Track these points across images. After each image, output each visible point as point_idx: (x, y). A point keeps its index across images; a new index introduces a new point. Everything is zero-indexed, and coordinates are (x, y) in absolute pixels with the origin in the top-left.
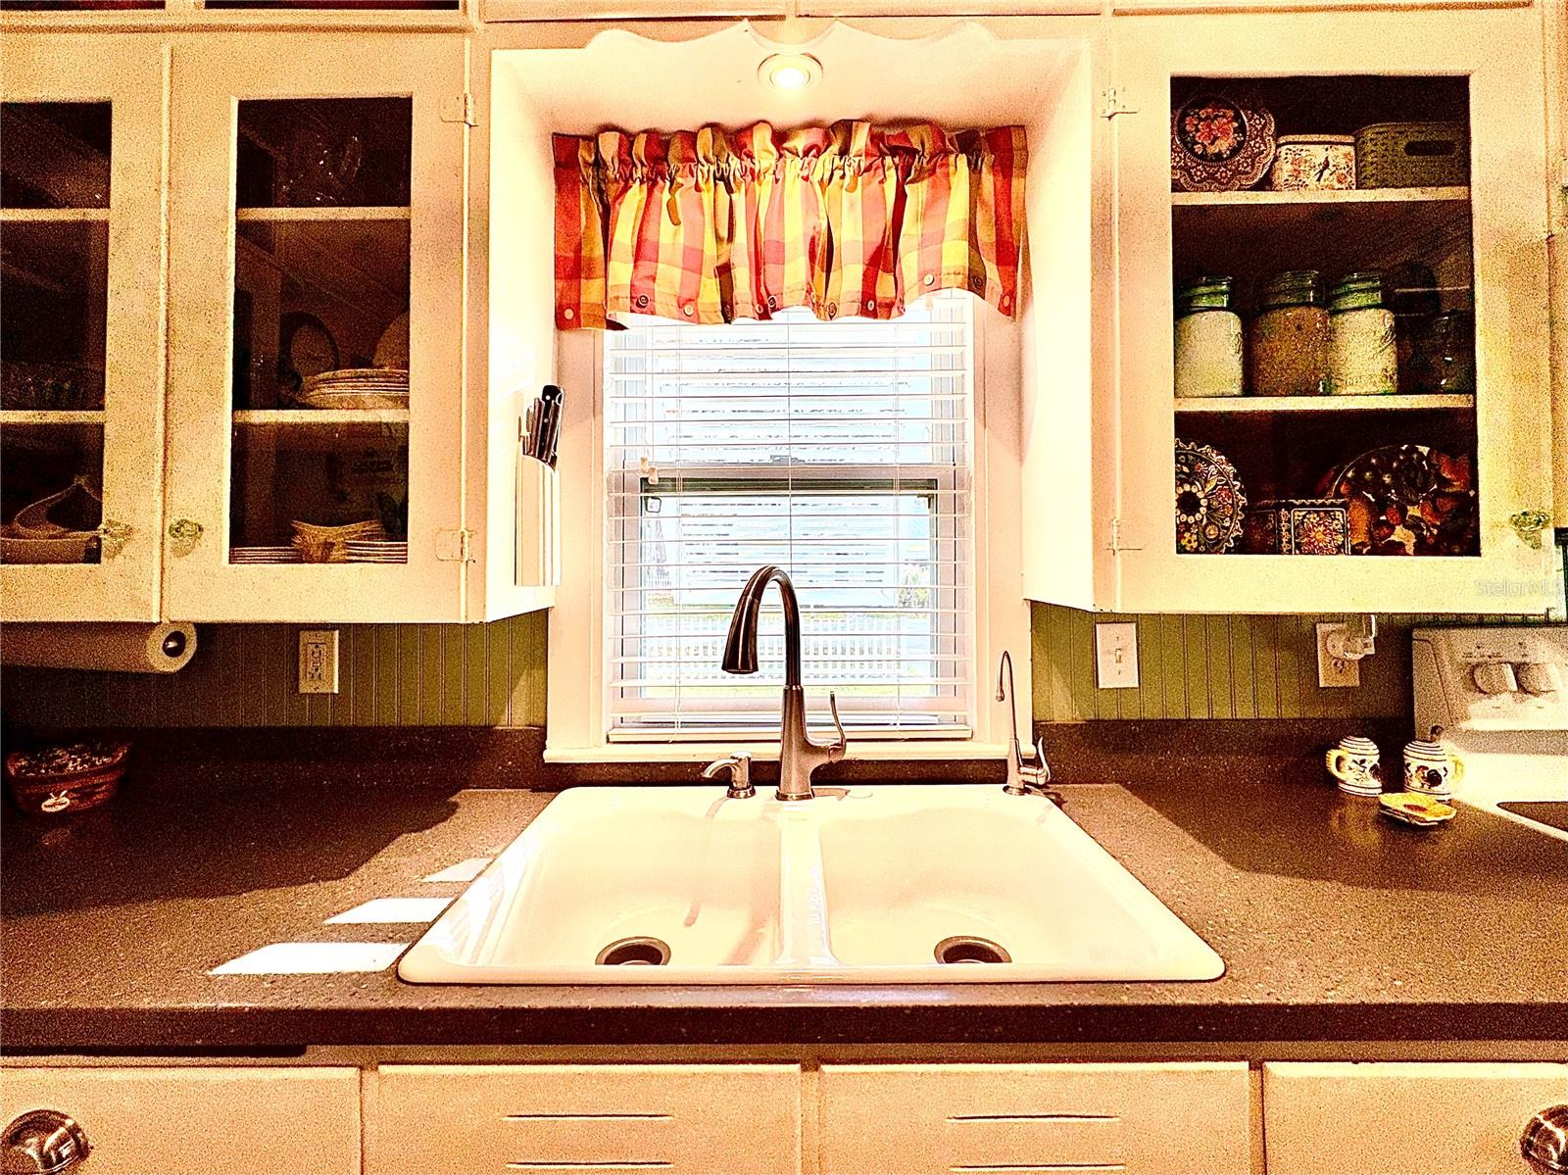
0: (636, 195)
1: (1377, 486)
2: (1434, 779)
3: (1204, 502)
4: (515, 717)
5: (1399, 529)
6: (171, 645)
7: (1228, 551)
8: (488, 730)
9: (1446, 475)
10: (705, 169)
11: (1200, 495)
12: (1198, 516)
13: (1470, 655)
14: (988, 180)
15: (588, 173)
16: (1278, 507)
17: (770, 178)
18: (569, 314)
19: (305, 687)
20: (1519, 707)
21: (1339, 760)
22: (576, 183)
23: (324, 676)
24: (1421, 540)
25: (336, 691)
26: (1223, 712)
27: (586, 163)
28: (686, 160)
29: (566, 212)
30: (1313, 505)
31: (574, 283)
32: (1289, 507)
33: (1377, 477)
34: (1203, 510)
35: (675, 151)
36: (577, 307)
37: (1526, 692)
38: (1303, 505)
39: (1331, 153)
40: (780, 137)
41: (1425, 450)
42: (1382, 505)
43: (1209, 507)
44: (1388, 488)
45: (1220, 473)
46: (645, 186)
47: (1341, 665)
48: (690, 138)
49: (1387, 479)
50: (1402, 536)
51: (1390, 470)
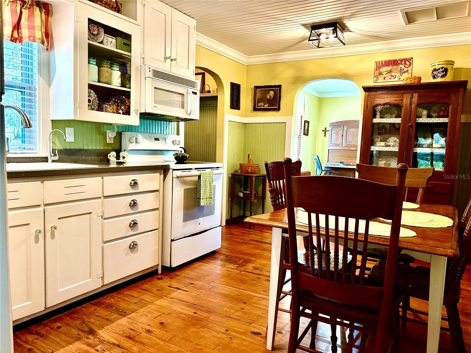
1: (117, 102)
2: (124, 158)
3: (92, 101)
5: (120, 110)
7: (95, 110)
9: (127, 102)
11: (91, 100)
13: (130, 136)
14: (43, 16)
16: (103, 104)
20: (136, 145)
21: (110, 156)
24: (123, 112)
26: (90, 148)
30: (108, 104)
32: (105, 104)
33: (118, 101)
34: (92, 103)
37: (137, 143)
38: (107, 104)
39: (112, 40)
41: (124, 97)
42: (118, 106)
43: (93, 102)
44: (119, 103)
45: (94, 96)
47: (110, 138)
49: (119, 101)
50: (121, 111)
51: (119, 100)
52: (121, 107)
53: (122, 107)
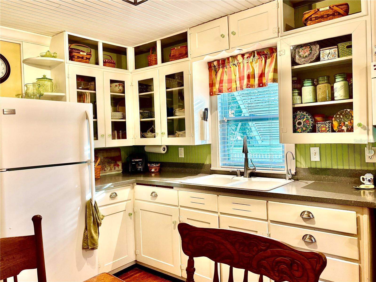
0: (221, 70)
1: (339, 118)
4: (207, 162)
6: (164, 149)
7: (308, 132)
8: (203, 164)
10: (231, 64)
11: (302, 122)
12: (301, 126)
15: (213, 68)
17: (242, 63)
18: (211, 93)
19: (180, 156)
21: (363, 178)
22: (212, 70)
23: (182, 154)
25: (183, 157)
26: (341, 168)
27: (213, 66)
28: (228, 63)
29: (210, 75)
30: (322, 123)
31: (212, 88)
33: (340, 116)
34: (302, 125)
35: (226, 61)
36: (212, 92)
38: (320, 123)
39: (331, 51)
40: (243, 55)
41: (349, 110)
42: (340, 122)
43: (304, 124)
44: (342, 118)
45: (307, 117)
46: (222, 68)
48: (228, 58)
50: (344, 128)
51: (342, 115)
52: (344, 123)
53: (346, 123)
